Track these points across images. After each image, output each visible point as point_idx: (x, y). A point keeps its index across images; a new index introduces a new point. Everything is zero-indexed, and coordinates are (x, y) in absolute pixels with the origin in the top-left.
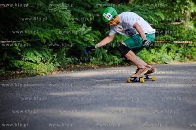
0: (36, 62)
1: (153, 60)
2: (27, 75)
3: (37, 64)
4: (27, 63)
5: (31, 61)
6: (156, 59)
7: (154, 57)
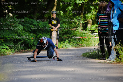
0: (7, 49)
1: (62, 47)
2: (3, 55)
3: (7, 50)
4: (3, 50)
5: (5, 49)
6: (64, 46)
7: (62, 45)
